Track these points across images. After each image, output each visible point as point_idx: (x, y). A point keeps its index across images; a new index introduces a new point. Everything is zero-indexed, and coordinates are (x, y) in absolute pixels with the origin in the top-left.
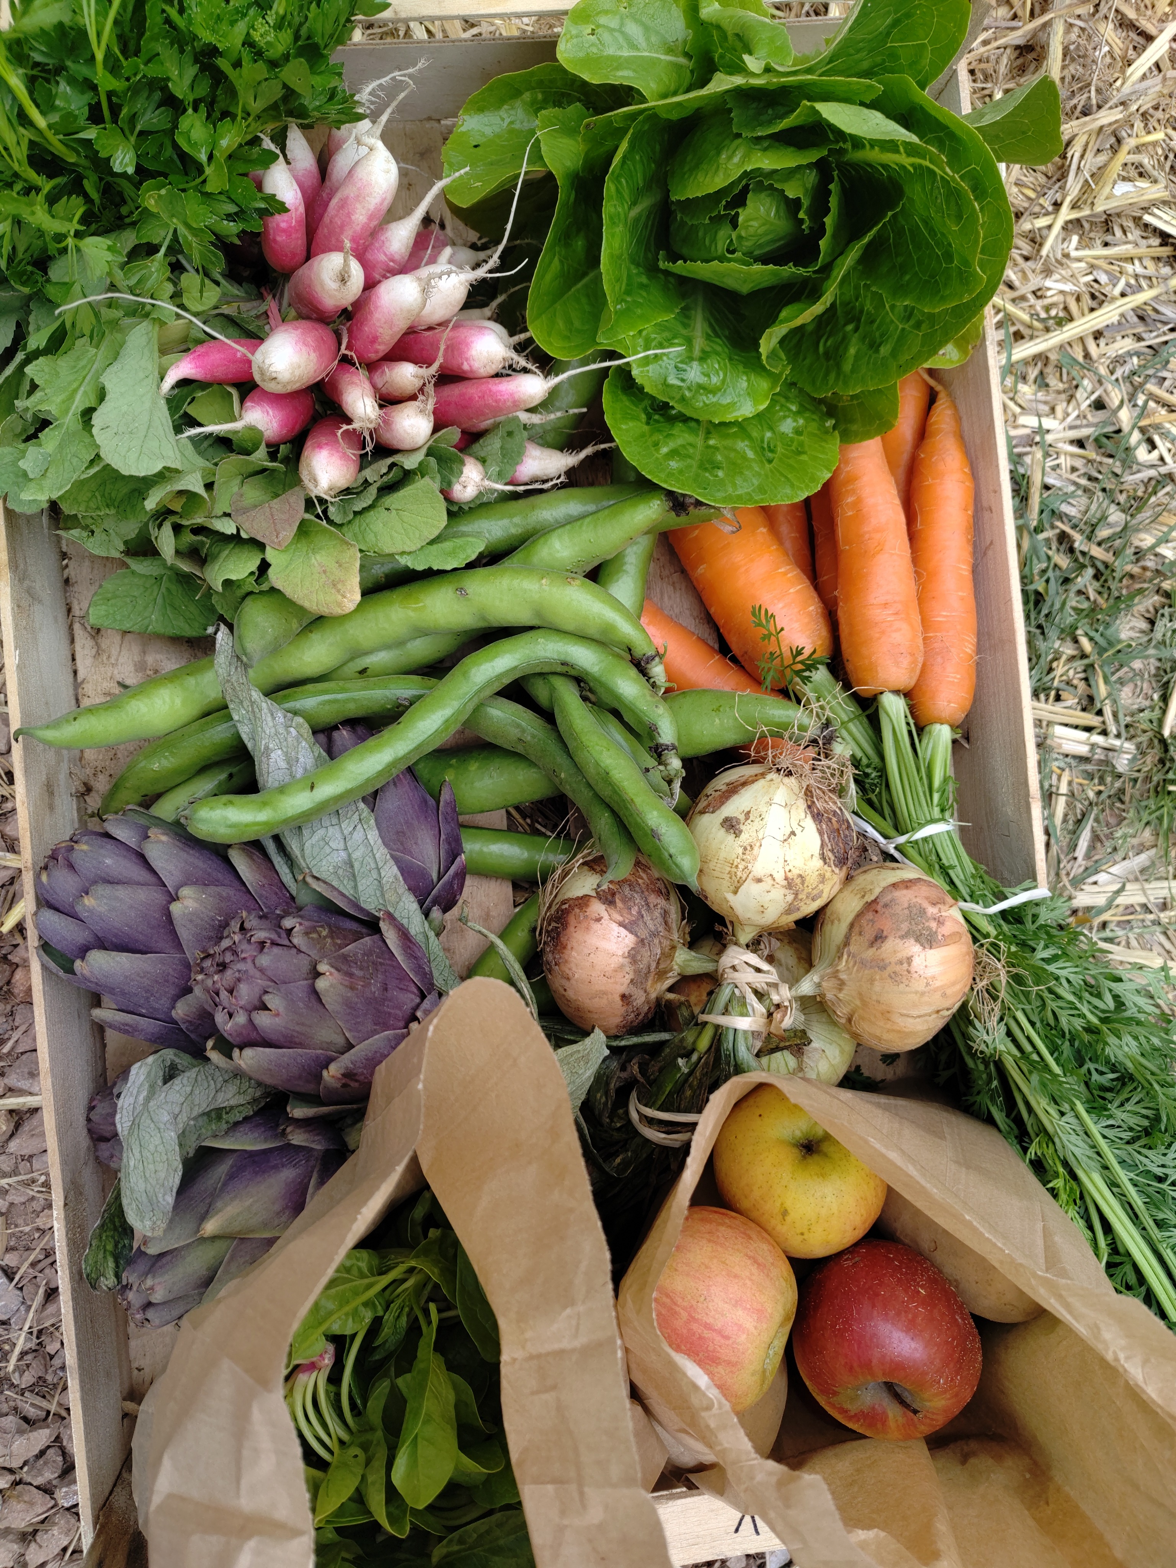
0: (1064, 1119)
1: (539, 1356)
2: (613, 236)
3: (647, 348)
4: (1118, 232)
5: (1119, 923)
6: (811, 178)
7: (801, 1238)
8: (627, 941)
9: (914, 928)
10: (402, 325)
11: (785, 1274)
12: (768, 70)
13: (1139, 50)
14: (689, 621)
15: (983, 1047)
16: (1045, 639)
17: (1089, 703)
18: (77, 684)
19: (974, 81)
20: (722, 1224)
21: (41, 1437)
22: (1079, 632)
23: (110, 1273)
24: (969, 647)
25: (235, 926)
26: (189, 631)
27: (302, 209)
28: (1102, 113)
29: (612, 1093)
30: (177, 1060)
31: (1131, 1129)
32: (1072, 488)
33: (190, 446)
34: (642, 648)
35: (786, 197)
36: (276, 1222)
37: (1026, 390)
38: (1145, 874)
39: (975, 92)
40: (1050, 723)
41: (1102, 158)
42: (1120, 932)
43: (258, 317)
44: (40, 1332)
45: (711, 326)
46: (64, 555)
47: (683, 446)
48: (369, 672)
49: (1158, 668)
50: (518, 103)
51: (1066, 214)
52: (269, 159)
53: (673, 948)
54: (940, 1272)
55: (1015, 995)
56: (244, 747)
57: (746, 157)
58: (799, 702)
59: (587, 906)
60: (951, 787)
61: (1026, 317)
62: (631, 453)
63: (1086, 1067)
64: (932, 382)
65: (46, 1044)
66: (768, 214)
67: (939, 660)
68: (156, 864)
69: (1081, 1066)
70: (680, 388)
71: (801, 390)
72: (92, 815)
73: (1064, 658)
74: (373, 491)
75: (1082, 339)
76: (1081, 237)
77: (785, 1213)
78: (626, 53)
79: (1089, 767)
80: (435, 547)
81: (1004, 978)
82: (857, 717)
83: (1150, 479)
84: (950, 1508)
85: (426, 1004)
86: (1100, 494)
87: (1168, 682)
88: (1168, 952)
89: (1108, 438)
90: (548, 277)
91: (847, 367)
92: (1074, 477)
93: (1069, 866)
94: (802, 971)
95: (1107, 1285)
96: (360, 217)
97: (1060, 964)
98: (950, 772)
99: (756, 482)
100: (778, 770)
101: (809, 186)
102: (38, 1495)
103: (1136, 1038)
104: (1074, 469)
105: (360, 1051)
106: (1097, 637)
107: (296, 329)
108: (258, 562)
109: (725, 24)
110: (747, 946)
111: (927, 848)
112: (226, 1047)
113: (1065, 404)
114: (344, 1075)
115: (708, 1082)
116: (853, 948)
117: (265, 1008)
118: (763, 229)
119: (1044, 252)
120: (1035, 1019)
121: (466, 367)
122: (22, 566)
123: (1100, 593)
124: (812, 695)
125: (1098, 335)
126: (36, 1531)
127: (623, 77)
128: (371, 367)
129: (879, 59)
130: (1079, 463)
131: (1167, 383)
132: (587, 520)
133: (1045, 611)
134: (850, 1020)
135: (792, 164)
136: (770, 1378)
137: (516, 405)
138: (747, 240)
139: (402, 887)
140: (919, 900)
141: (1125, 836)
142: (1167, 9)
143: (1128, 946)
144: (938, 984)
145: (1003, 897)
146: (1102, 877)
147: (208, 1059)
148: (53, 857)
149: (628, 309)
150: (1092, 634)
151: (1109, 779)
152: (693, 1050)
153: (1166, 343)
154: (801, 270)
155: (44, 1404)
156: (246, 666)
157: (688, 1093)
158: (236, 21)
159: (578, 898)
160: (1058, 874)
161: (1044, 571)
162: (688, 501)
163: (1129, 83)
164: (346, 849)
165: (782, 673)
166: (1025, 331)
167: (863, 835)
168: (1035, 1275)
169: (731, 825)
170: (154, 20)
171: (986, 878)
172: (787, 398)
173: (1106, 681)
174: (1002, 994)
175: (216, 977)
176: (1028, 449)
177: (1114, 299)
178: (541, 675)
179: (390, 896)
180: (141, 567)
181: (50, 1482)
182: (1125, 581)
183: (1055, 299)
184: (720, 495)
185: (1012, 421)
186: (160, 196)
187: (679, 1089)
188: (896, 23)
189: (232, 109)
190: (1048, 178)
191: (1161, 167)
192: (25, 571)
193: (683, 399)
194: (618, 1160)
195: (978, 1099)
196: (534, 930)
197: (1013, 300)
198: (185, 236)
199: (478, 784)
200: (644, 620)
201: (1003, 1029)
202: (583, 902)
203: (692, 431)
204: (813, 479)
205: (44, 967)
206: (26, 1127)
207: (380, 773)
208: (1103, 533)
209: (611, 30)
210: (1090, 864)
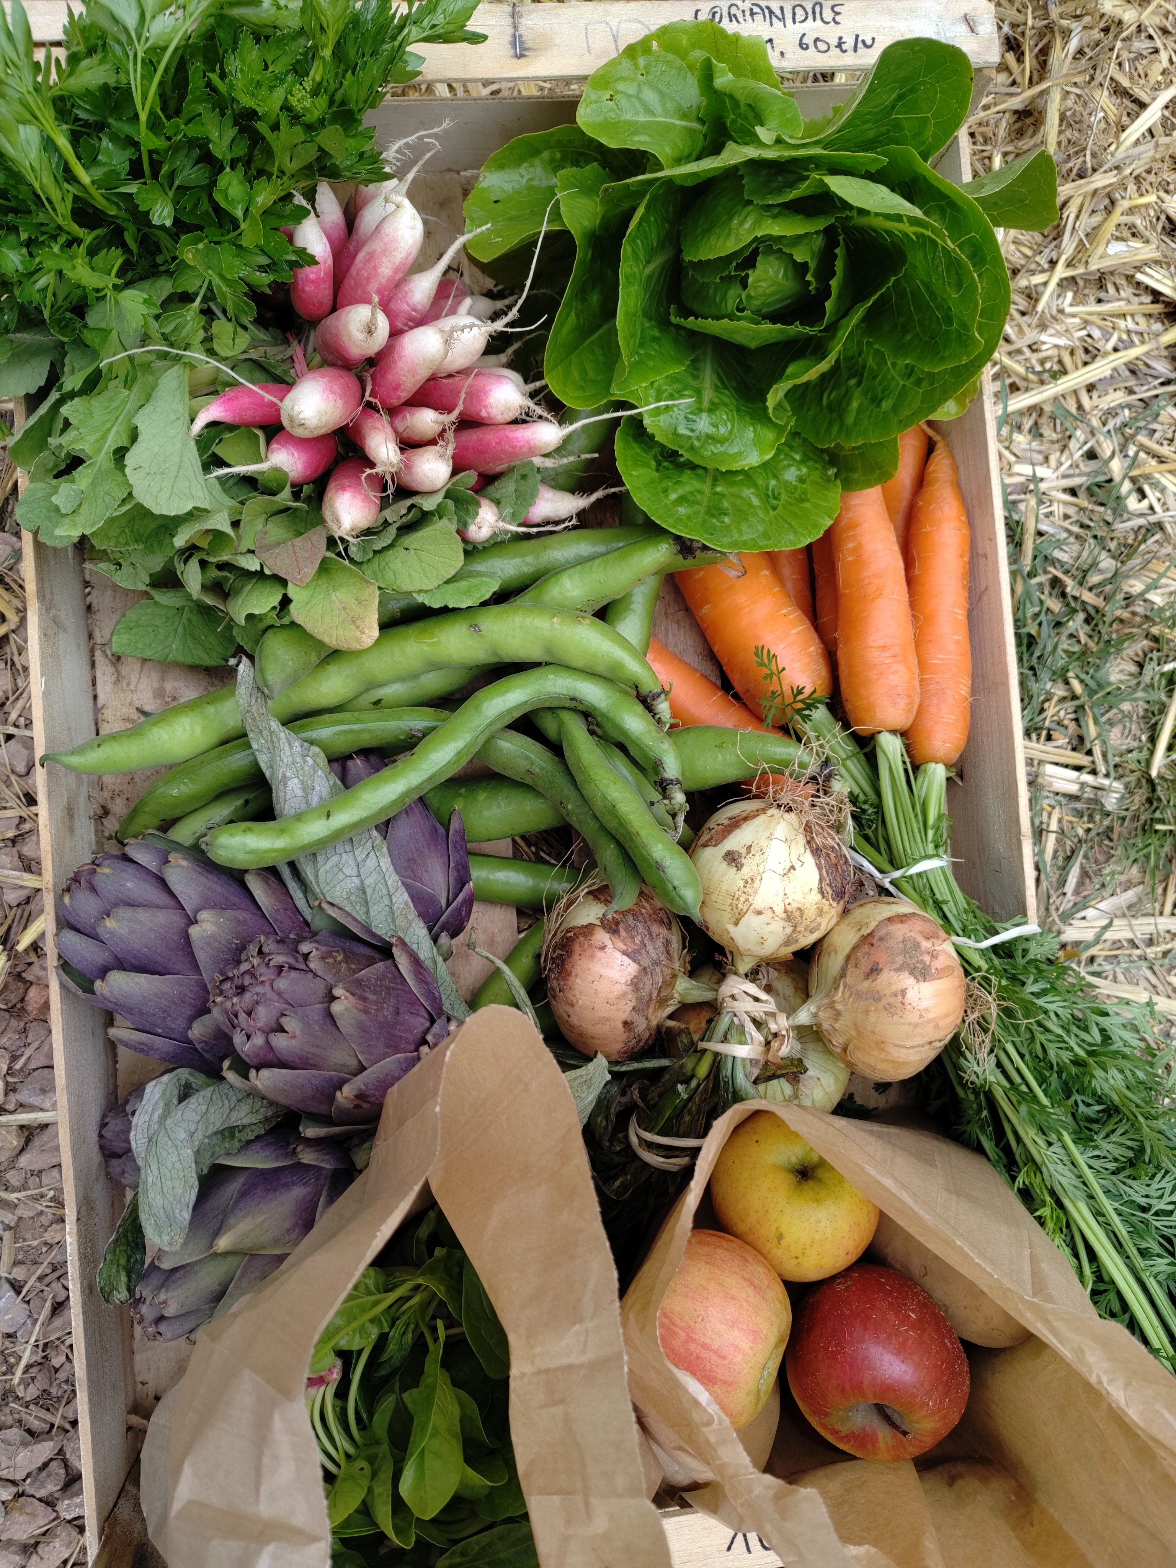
0: (1052, 1149)
1: (547, 1371)
2: (629, 294)
3: (658, 400)
4: (1111, 290)
5: (1106, 958)
6: (819, 242)
7: (794, 1261)
8: (630, 969)
9: (908, 961)
10: (424, 374)
11: (780, 1296)
12: (779, 141)
13: (1133, 116)
14: (692, 658)
15: (973, 1078)
16: (1037, 681)
17: (1079, 743)
18: (97, 710)
19: (974, 143)
20: (720, 1247)
21: (45, 1449)
22: (1070, 674)
23: (123, 1287)
24: (964, 689)
25: (253, 949)
26: (208, 661)
27: (330, 261)
28: (1097, 176)
29: (613, 1117)
30: (192, 1080)
31: (1116, 1160)
32: (1065, 535)
33: (218, 486)
34: (649, 685)
35: (794, 262)
36: (287, 1238)
37: (1021, 440)
38: (1132, 910)
39: (974, 154)
40: (1041, 762)
41: (1096, 219)
42: (1107, 967)
43: (283, 361)
44: (46, 1345)
45: (720, 377)
46: (87, 584)
47: (691, 493)
48: (383, 703)
49: (1146, 710)
50: (537, 161)
51: (1061, 272)
52: (301, 214)
53: (674, 976)
54: (930, 1297)
55: (1005, 1028)
56: (263, 775)
57: (757, 224)
58: (799, 740)
59: (592, 934)
60: (945, 824)
61: (1021, 370)
62: (642, 499)
63: (1073, 1099)
64: (931, 432)
65: (62, 1061)
66: (777, 275)
67: (935, 701)
68: (176, 888)
69: (1068, 1097)
70: (689, 437)
71: (805, 440)
72: (110, 838)
73: (1055, 699)
74: (392, 531)
75: (1075, 392)
76: (1075, 293)
77: (780, 1237)
78: (642, 118)
79: (1079, 805)
80: (451, 585)
81: (994, 1011)
82: (854, 755)
83: (1140, 527)
84: (938, 1528)
85: (436, 1028)
86: (1092, 541)
87: (1156, 724)
88: (1154, 987)
89: (1099, 487)
90: (565, 330)
91: (850, 419)
92: (1066, 524)
93: (1058, 902)
94: (799, 1001)
95: (1091, 1311)
96: (386, 270)
97: (1049, 998)
98: (944, 810)
99: (760, 528)
100: (779, 806)
101: (816, 249)
102: (40, 1507)
103: (1121, 1071)
104: (1066, 517)
105: (372, 1073)
106: (1087, 679)
107: (323, 376)
108: (280, 597)
109: (738, 95)
110: (746, 975)
111: (921, 883)
112: (243, 1068)
113: (1058, 454)
114: (357, 1097)
115: (706, 1108)
116: (849, 980)
117: (282, 1030)
118: (772, 289)
119: (1040, 308)
120: (1024, 1051)
121: (484, 414)
122: (48, 596)
123: (1090, 637)
124: (812, 734)
125: (1091, 388)
126: (37, 1543)
127: (640, 142)
128: (393, 412)
129: (884, 129)
130: (1071, 511)
131: (1157, 435)
132: (598, 561)
133: (1037, 654)
134: (845, 1050)
135: (801, 231)
136: (764, 1398)
137: (532, 451)
138: (755, 298)
139: (412, 914)
140: (913, 934)
141: (1113, 873)
142: (1160, 78)
143: (1115, 979)
144: (931, 1016)
145: (995, 932)
146: (1090, 913)
147: (224, 1079)
148: (76, 879)
149: (640, 362)
150: (1083, 676)
151: (1098, 817)
152: (692, 1077)
153: (1157, 396)
154: (808, 330)
155: (48, 1417)
156: (266, 697)
157: (687, 1118)
158: (275, 86)
159: (583, 927)
160: (1047, 909)
161: (1037, 615)
162: (695, 545)
163: (1122, 148)
164: (359, 875)
165: (783, 711)
166: (1021, 383)
167: (859, 869)
168: (1022, 1300)
169: (733, 859)
170: (196, 83)
171: (978, 912)
172: (791, 448)
173: (1096, 722)
174: (993, 1027)
175: (235, 1000)
176: (1022, 497)
177: (1106, 354)
178: (550, 709)
179: (401, 922)
180: (165, 598)
181: (51, 1495)
182: (1115, 626)
183: (1049, 353)
184: (726, 540)
185: (1006, 469)
186: (197, 250)
187: (678, 1115)
188: (900, 97)
189: (267, 168)
190: (1045, 237)
191: (1154, 228)
192: (52, 600)
193: (692, 448)
194: (617, 1183)
195: (968, 1128)
196: (538, 956)
197: (1010, 353)
198: (219, 287)
199: (486, 813)
200: (649, 657)
201: (993, 1061)
202: (588, 930)
203: (700, 478)
204: (815, 526)
205: (63, 986)
206: (36, 1143)
207: (394, 803)
208: (1094, 579)
209: (629, 96)
210: (1079, 899)
